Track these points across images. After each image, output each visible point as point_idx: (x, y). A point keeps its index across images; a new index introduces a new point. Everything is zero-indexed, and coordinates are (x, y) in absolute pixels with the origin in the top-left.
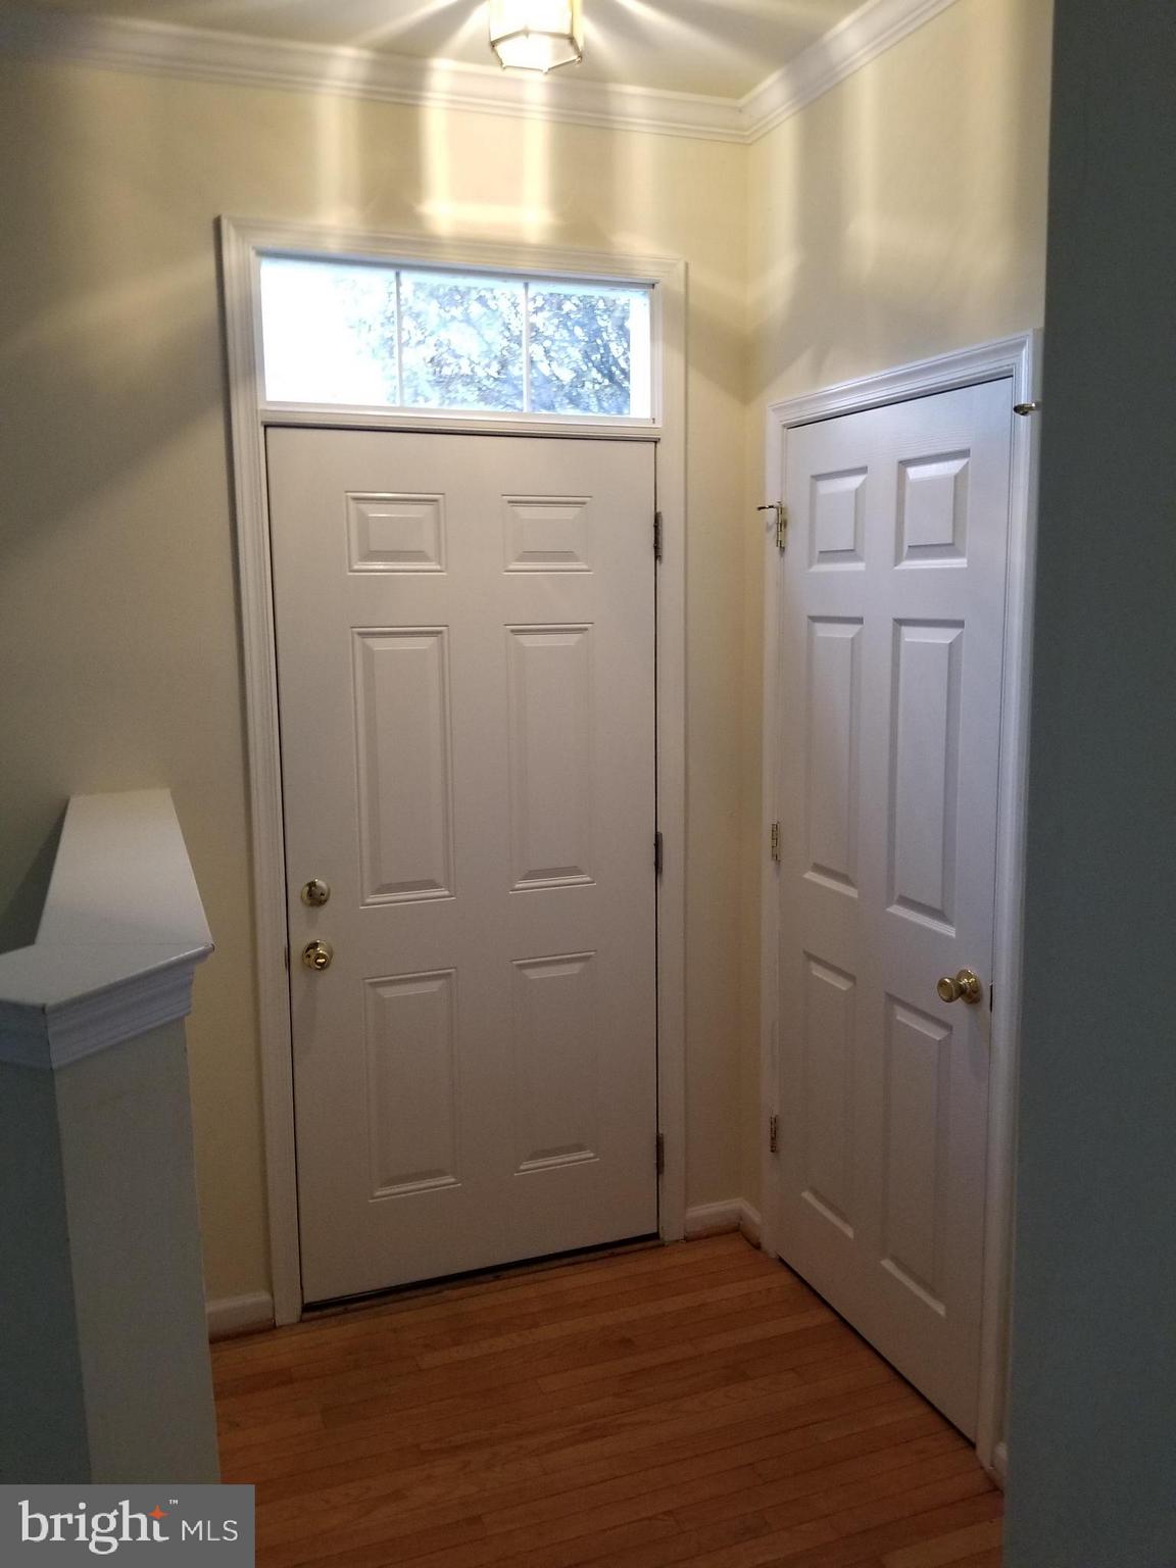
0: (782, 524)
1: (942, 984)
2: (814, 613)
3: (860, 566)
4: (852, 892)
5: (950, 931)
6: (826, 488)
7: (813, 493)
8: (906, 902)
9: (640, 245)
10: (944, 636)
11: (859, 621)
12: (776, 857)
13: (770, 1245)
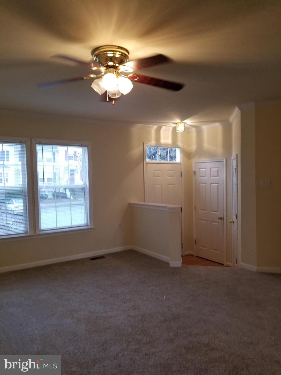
0: (195, 173)
1: (219, 217)
2: (200, 182)
3: (206, 178)
4: (206, 212)
5: (219, 213)
6: (201, 170)
7: (199, 170)
8: (213, 211)
9: (179, 144)
10: (217, 185)
11: (206, 183)
12: (195, 209)
13: (195, 255)
